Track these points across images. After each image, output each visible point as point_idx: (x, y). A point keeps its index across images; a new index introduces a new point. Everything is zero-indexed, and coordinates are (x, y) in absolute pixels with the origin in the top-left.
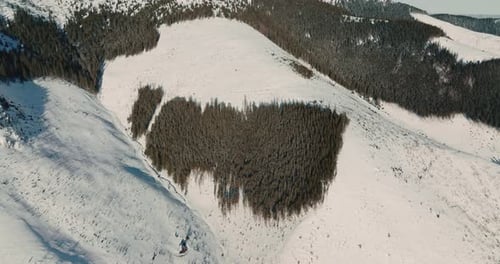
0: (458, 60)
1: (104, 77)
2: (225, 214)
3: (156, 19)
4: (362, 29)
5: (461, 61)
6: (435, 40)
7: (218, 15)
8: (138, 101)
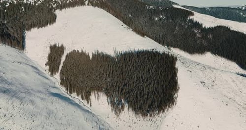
0: (203, 26)
1: (26, 40)
2: (118, 116)
3: (52, 7)
4: (156, 12)
5: (205, 27)
6: (191, 17)
7: (88, 5)
8: (51, 54)
